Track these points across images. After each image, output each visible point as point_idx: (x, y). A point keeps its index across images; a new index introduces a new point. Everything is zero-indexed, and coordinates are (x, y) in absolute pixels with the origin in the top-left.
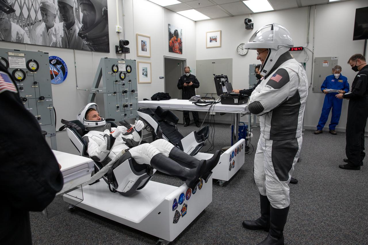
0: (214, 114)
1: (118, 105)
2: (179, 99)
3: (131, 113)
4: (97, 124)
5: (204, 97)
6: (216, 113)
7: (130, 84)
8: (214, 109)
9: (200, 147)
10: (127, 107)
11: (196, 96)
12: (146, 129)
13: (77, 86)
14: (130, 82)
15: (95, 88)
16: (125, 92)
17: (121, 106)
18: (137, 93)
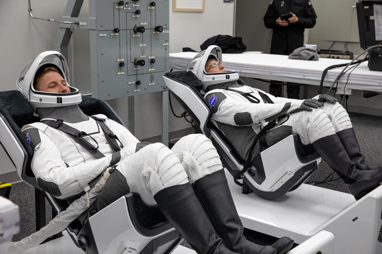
0: (349, 93)
1: (123, 60)
2: (265, 52)
3: (152, 80)
4: (60, 101)
5: (327, 49)
6: (354, 91)
7: (153, 13)
8: (349, 82)
9: (306, 174)
10: (143, 65)
11: (307, 46)
12: (185, 116)
13: (30, 10)
14: (153, 8)
15: (72, 16)
16: (140, 30)
17: (129, 61)
18: (168, 34)
